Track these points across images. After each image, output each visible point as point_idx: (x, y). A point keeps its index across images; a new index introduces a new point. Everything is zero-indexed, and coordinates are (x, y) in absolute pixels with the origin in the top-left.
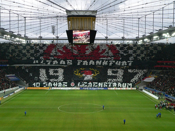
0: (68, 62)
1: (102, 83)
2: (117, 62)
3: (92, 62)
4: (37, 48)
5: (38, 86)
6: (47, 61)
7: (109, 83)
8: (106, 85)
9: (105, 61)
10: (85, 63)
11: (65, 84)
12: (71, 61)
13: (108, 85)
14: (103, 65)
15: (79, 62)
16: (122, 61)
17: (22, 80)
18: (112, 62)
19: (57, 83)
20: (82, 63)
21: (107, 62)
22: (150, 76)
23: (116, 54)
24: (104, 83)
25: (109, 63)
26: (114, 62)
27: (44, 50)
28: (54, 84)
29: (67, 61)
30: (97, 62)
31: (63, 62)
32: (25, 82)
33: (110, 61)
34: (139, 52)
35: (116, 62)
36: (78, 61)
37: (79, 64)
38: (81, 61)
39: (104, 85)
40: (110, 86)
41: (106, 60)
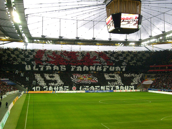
0: (62, 68)
1: (104, 86)
2: (111, 67)
3: (86, 68)
4: (26, 53)
5: (38, 90)
6: (40, 66)
7: (111, 86)
8: (108, 88)
9: (98, 67)
10: (79, 68)
11: (67, 88)
12: (64, 66)
13: (110, 88)
14: (97, 70)
15: (73, 68)
16: (115, 66)
17: (19, 84)
18: (106, 68)
19: (58, 87)
20: (76, 69)
21: (101, 67)
22: (146, 80)
23: (108, 60)
24: (106, 86)
25: (103, 68)
26: (108, 67)
27: (34, 56)
28: (55, 88)
29: (60, 66)
30: (91, 68)
31: (56, 68)
32: (23, 86)
33: (103, 67)
34: (129, 58)
35: (109, 67)
36: (71, 66)
37: (73, 70)
38: (75, 67)
39: (107, 88)
40: (112, 89)
41: (100, 66)
